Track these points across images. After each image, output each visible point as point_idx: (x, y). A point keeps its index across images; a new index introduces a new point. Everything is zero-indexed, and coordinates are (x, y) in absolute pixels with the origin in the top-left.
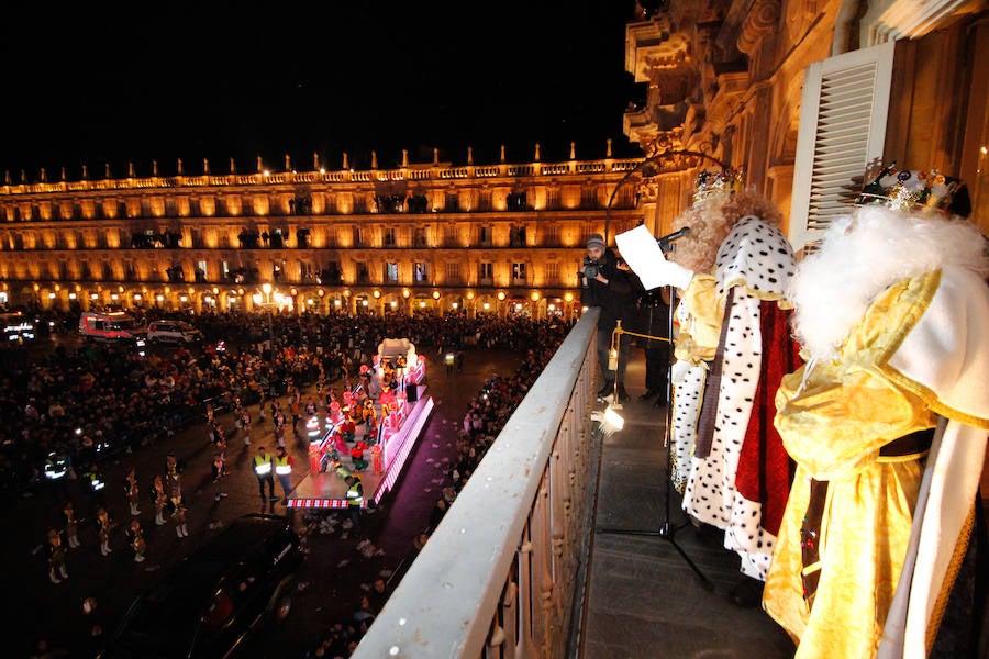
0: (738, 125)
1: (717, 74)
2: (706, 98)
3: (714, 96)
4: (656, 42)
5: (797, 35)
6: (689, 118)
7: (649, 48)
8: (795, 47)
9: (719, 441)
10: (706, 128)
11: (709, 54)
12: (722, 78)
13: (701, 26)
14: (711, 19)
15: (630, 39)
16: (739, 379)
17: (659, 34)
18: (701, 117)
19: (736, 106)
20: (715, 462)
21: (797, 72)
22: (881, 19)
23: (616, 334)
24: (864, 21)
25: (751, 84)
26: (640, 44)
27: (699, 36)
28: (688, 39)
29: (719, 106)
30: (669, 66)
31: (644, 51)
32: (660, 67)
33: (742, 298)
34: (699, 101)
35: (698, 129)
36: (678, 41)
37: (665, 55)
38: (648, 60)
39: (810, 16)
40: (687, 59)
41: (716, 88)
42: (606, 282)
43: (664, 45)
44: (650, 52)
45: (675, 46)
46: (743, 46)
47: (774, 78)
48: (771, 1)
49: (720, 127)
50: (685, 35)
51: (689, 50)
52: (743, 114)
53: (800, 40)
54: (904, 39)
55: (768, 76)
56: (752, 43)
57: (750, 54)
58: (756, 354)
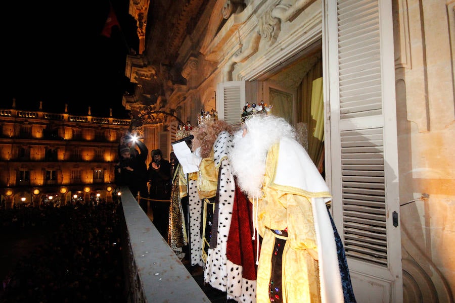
0: (183, 105)
2: (168, 94)
3: (171, 94)
4: (141, 67)
5: (207, 74)
6: (158, 102)
7: (138, 68)
8: (206, 79)
9: (219, 238)
10: (168, 106)
11: (167, 77)
12: (175, 86)
13: (163, 65)
14: (166, 63)
15: (128, 62)
16: (226, 203)
17: (142, 64)
18: (164, 102)
19: (181, 99)
20: (219, 251)
21: (207, 88)
22: (239, 73)
24: (233, 73)
25: (189, 90)
26: (133, 65)
27: (162, 69)
28: (156, 69)
29: (175, 97)
30: (147, 78)
31: (136, 69)
32: (144, 78)
33: (225, 165)
34: (163, 94)
35: (163, 107)
36: (151, 69)
37: (146, 73)
38: (137, 73)
39: (211, 68)
40: (155, 77)
41: (173, 90)
42: (132, 170)
43: (145, 69)
44: (138, 70)
45: (150, 71)
46: (184, 75)
47: (198, 89)
48: (194, 61)
49: (173, 107)
50: (154, 67)
51: (156, 74)
52: (185, 101)
53: (208, 76)
54: (248, 81)
55: (196, 88)
56: (188, 74)
57: (187, 79)
58: (232, 191)
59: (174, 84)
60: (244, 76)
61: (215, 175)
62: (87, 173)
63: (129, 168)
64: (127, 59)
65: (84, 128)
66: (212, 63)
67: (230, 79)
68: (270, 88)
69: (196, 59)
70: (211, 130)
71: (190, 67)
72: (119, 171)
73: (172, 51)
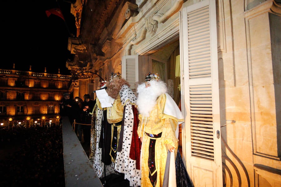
0: (103, 68)
2: (93, 61)
3: (96, 61)
4: (78, 45)
5: (116, 51)
6: (88, 66)
8: (116, 53)
9: (124, 146)
10: (93, 68)
11: (93, 51)
12: (98, 57)
13: (91, 44)
15: (70, 41)
16: (129, 126)
17: (78, 43)
18: (91, 66)
19: (102, 64)
20: (123, 152)
21: (117, 58)
22: (135, 50)
23: (74, 124)
24: (132, 50)
25: (106, 59)
26: (73, 43)
27: (90, 46)
28: (87, 46)
29: (97, 63)
30: (81, 52)
31: (74, 46)
32: (79, 51)
33: (128, 105)
34: (91, 61)
35: (91, 69)
36: (84, 46)
37: (80, 49)
39: (119, 47)
40: (86, 51)
41: (96, 59)
42: (71, 107)
43: (80, 46)
44: (76, 47)
45: (83, 47)
46: (103, 51)
47: (111, 59)
48: (109, 42)
49: (97, 69)
51: (87, 49)
52: (104, 66)
53: (117, 52)
54: (140, 55)
55: (110, 58)
56: (106, 50)
57: (105, 53)
58: (132, 119)
59: (97, 56)
60: (138, 53)
61: (122, 110)
62: (43, 108)
63: (68, 106)
65: (42, 80)
66: (119, 44)
67: (130, 54)
68: (152, 60)
69: (110, 41)
70: (118, 84)
71: (107, 46)
72: (63, 107)
73: (96, 36)
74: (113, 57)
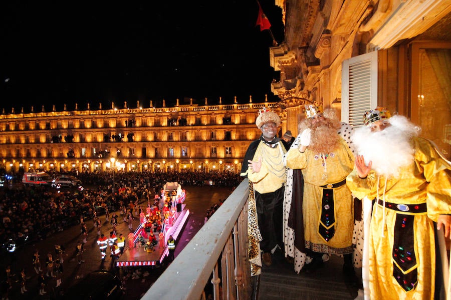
0: (318, 87)
1: (307, 67)
2: (304, 76)
3: (307, 76)
4: (282, 55)
5: (339, 50)
6: (298, 85)
7: (280, 57)
8: (337, 55)
10: (305, 88)
11: (304, 59)
12: (309, 68)
13: (300, 48)
15: (272, 53)
17: (283, 52)
18: (302, 84)
19: (317, 79)
22: (371, 42)
25: (321, 70)
26: (276, 55)
27: (299, 52)
28: (295, 53)
29: (310, 79)
30: (288, 64)
31: (278, 58)
32: (285, 64)
34: (301, 77)
35: (302, 89)
36: (291, 54)
37: (287, 60)
38: (279, 62)
39: (343, 43)
40: (296, 61)
41: (307, 72)
43: (286, 56)
44: (280, 59)
45: (290, 56)
46: (317, 56)
47: (330, 67)
48: (327, 38)
49: (310, 88)
50: (294, 52)
51: (296, 58)
52: (319, 82)
53: (339, 52)
54: (381, 50)
56: (321, 54)
57: (320, 58)
64: (270, 51)
69: (329, 35)
71: (322, 46)
73: (308, 33)
74: (334, 63)
